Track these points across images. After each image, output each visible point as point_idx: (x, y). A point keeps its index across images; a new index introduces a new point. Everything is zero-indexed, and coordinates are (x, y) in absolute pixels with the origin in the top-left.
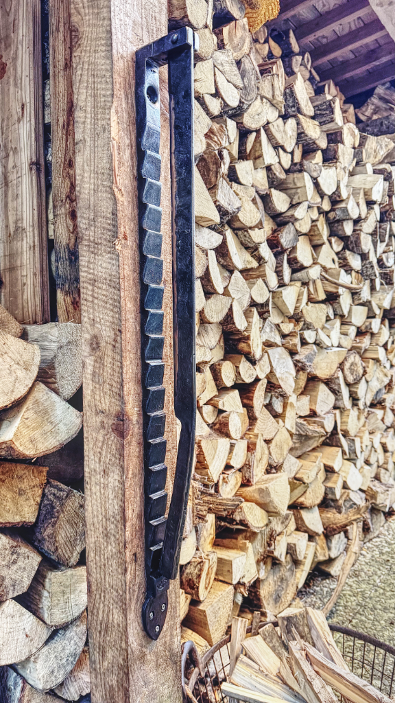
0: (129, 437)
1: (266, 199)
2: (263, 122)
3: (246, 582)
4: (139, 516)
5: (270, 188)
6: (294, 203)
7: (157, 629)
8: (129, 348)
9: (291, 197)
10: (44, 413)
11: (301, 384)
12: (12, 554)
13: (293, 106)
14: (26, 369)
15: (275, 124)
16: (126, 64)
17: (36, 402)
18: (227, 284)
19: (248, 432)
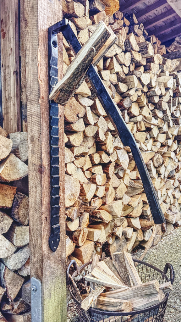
0: (44, 174)
1: (116, 86)
2: (115, 54)
3: (101, 242)
4: (48, 204)
5: (118, 82)
6: (129, 88)
7: (55, 248)
8: (44, 140)
9: (128, 86)
10: (14, 165)
11: (133, 166)
12: (2, 218)
13: (130, 47)
14: (7, 148)
15: (120, 55)
16: (44, 33)
17: (11, 161)
18: (97, 121)
19: (106, 184)
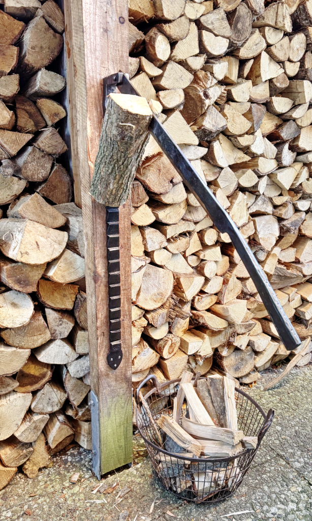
0: (99, 283)
1: (268, 105)
2: (265, 46)
5: (271, 96)
6: (296, 104)
7: (115, 365)
8: (98, 242)
9: (294, 100)
10: (70, 264)
14: (59, 244)
16: (96, 89)
17: (66, 259)
18: (216, 177)
19: (228, 272)
